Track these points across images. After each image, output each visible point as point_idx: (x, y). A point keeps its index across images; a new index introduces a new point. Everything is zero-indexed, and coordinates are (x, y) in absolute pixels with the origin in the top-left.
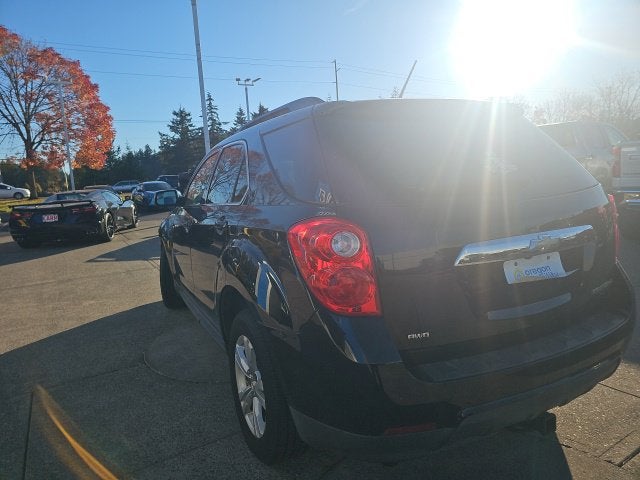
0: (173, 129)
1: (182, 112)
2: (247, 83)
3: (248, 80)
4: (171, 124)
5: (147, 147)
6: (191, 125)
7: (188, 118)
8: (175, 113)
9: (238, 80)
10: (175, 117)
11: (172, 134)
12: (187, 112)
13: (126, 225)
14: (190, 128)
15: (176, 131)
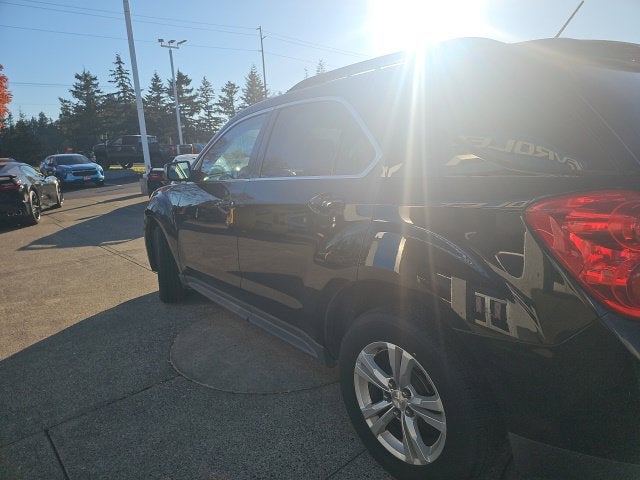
0: (76, 94)
1: (86, 76)
2: (172, 45)
3: (172, 41)
4: (74, 89)
5: (42, 115)
6: (98, 91)
7: (95, 82)
8: (77, 77)
9: (161, 41)
10: (78, 81)
11: (76, 101)
12: (93, 75)
13: (51, 204)
14: (97, 94)
15: (80, 97)
